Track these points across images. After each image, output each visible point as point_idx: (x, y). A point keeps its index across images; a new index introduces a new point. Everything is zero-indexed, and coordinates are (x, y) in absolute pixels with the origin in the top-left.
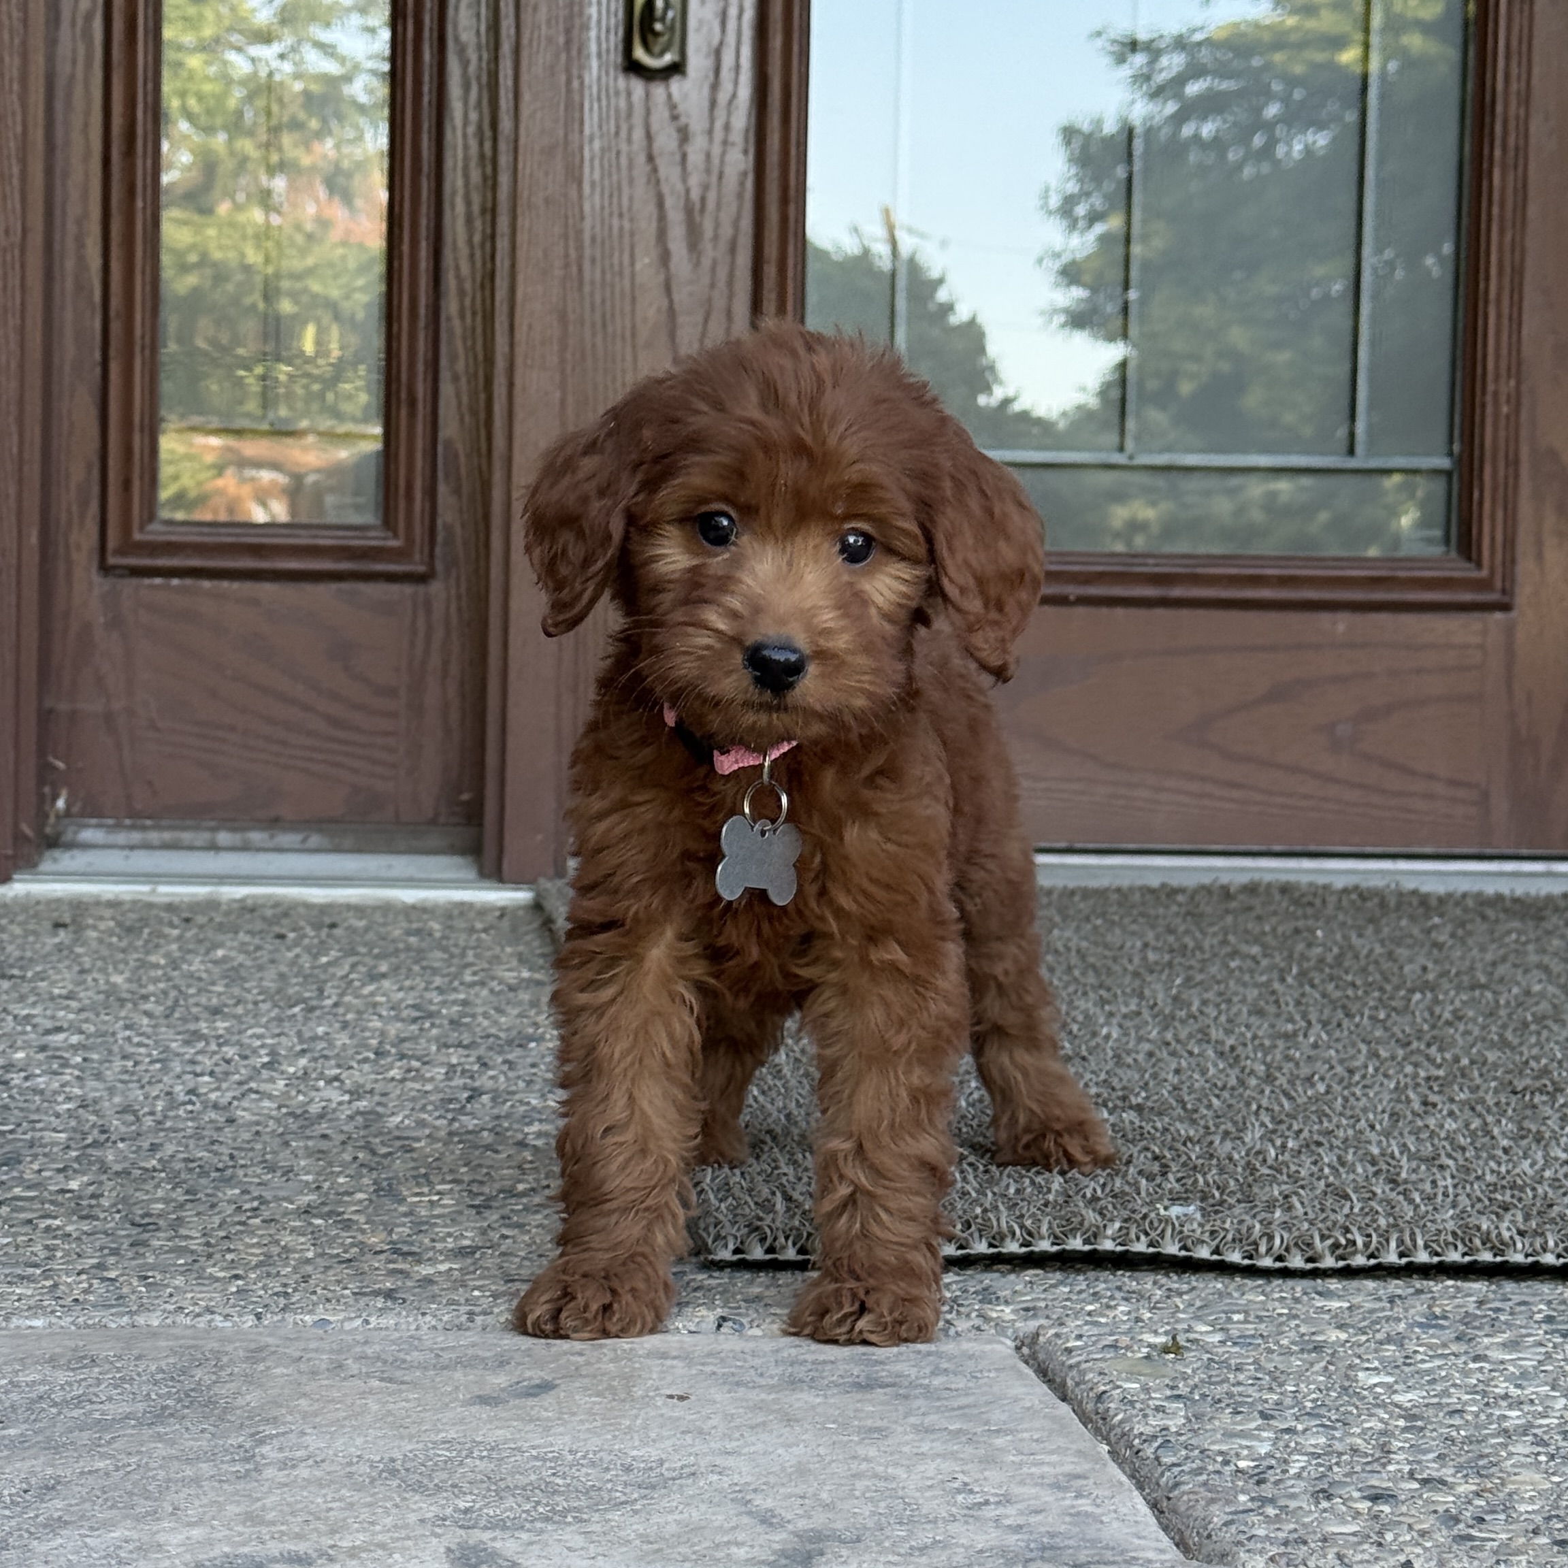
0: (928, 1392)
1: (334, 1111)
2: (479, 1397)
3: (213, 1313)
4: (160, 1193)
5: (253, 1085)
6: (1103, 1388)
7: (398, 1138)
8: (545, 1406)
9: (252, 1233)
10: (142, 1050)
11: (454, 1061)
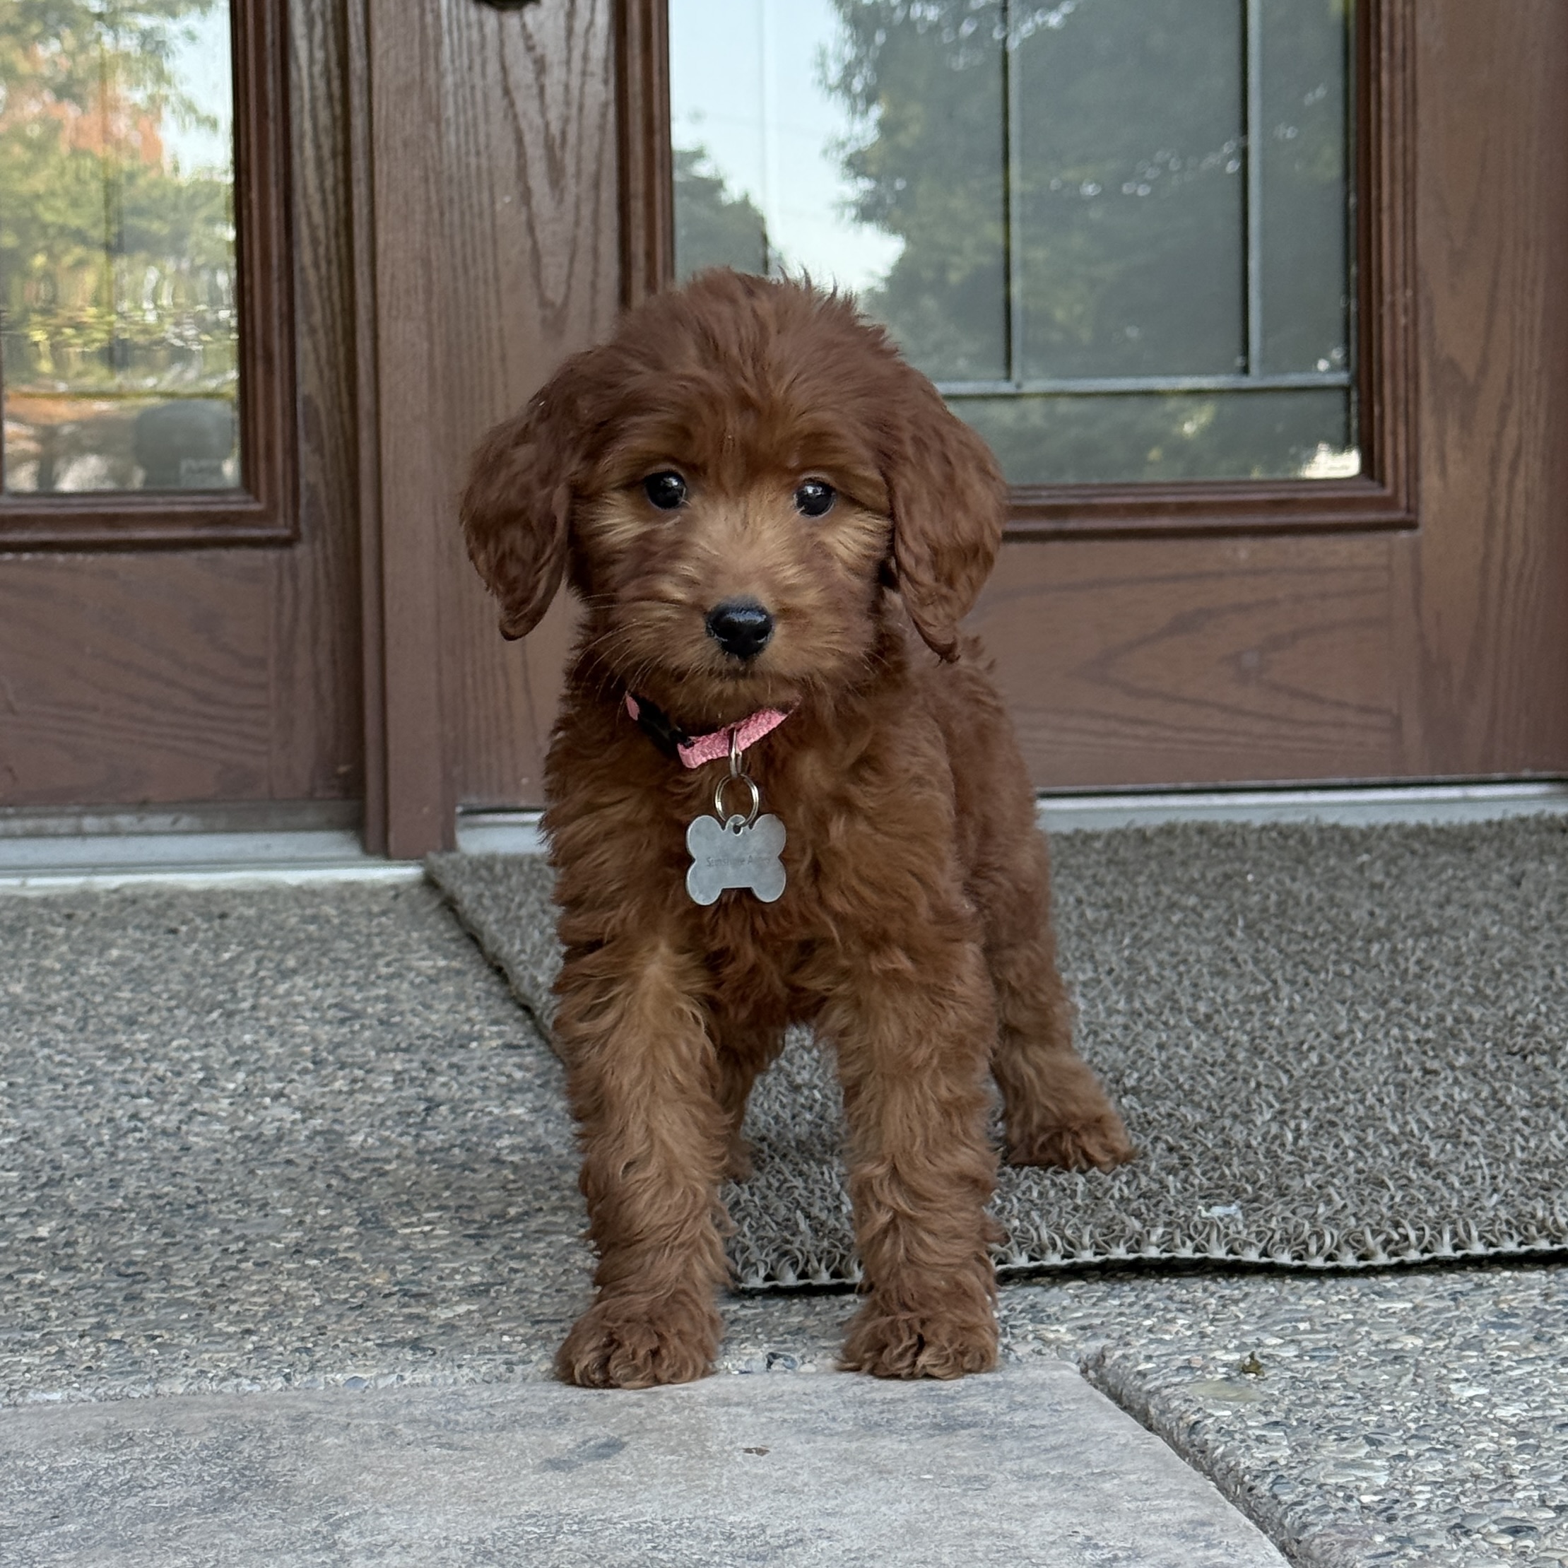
0: (1015, 1433)
1: (291, 1131)
2: (549, 1461)
3: (238, 1376)
4: (137, 1238)
5: (196, 1105)
6: (1194, 1418)
7: (367, 1160)
8: (620, 1467)
9: (247, 1279)
10: (67, 1070)
11: (398, 1067)
